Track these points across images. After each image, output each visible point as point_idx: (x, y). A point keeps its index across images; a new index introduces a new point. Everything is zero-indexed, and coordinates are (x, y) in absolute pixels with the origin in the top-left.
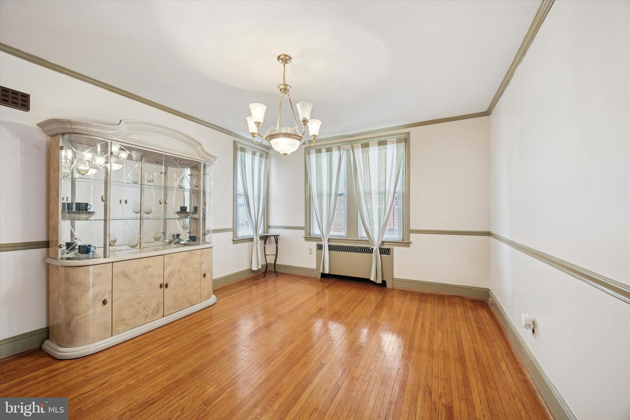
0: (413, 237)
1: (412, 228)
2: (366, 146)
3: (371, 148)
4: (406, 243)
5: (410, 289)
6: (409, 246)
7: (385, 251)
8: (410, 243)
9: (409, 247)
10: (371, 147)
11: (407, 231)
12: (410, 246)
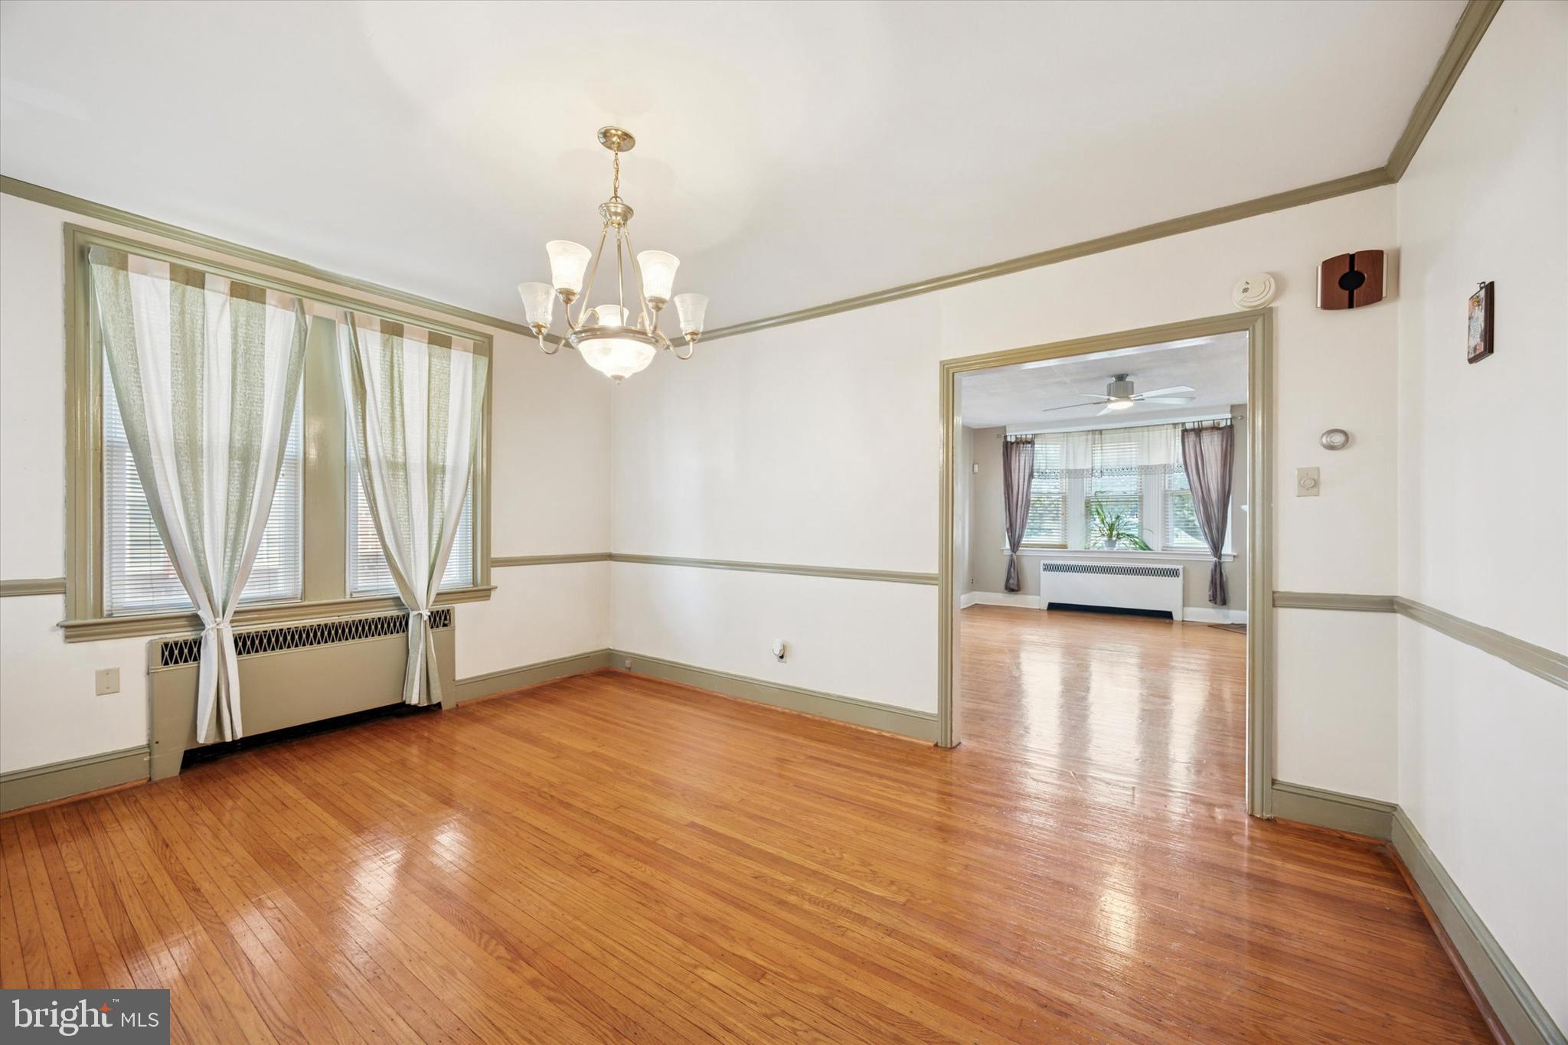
0: (497, 575)
1: (495, 554)
2: (393, 330)
3: (407, 342)
4: (480, 591)
5: (494, 694)
6: (489, 596)
7: (440, 619)
8: (490, 590)
9: (489, 599)
10: (407, 338)
11: (485, 560)
12: (492, 596)
